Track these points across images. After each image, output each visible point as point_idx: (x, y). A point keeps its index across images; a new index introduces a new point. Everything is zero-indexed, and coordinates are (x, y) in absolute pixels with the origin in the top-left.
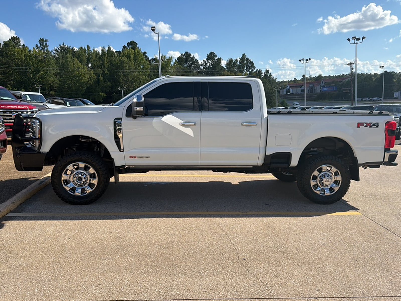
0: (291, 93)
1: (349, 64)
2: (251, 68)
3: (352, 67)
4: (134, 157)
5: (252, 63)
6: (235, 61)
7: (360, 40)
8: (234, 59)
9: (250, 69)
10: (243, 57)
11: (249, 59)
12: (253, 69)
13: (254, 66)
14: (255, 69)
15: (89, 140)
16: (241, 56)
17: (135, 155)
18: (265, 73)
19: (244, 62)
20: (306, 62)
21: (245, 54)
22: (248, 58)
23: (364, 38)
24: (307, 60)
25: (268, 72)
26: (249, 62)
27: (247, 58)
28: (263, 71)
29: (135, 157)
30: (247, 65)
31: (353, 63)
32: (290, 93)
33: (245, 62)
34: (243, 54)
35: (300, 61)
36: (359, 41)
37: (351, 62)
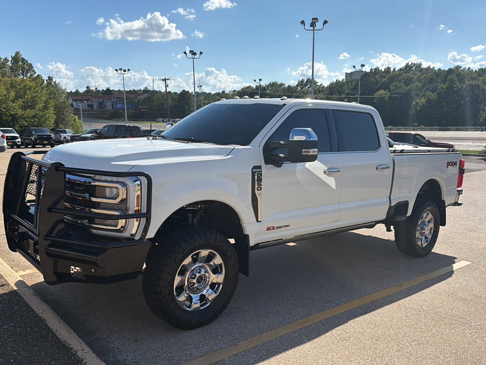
0: (75, 108)
1: (163, 80)
2: (30, 72)
3: (167, 84)
4: (271, 228)
5: (30, 66)
6: (3, 60)
7: (196, 54)
8: (2, 58)
9: (27, 72)
10: (16, 55)
11: (26, 60)
12: (32, 73)
13: (34, 70)
14: (35, 73)
15: (198, 207)
16: (14, 55)
17: (272, 226)
18: (47, 80)
19: (18, 62)
20: (124, 73)
21: (19, 52)
22: (24, 58)
23: (201, 53)
24: (125, 71)
25: (52, 80)
26: (26, 63)
27: (22, 58)
28: (45, 78)
29: (274, 228)
30: (23, 67)
31: (168, 79)
32: (73, 108)
33: (20, 63)
34: (16, 52)
35: (117, 70)
36: (196, 56)
37: (165, 78)
